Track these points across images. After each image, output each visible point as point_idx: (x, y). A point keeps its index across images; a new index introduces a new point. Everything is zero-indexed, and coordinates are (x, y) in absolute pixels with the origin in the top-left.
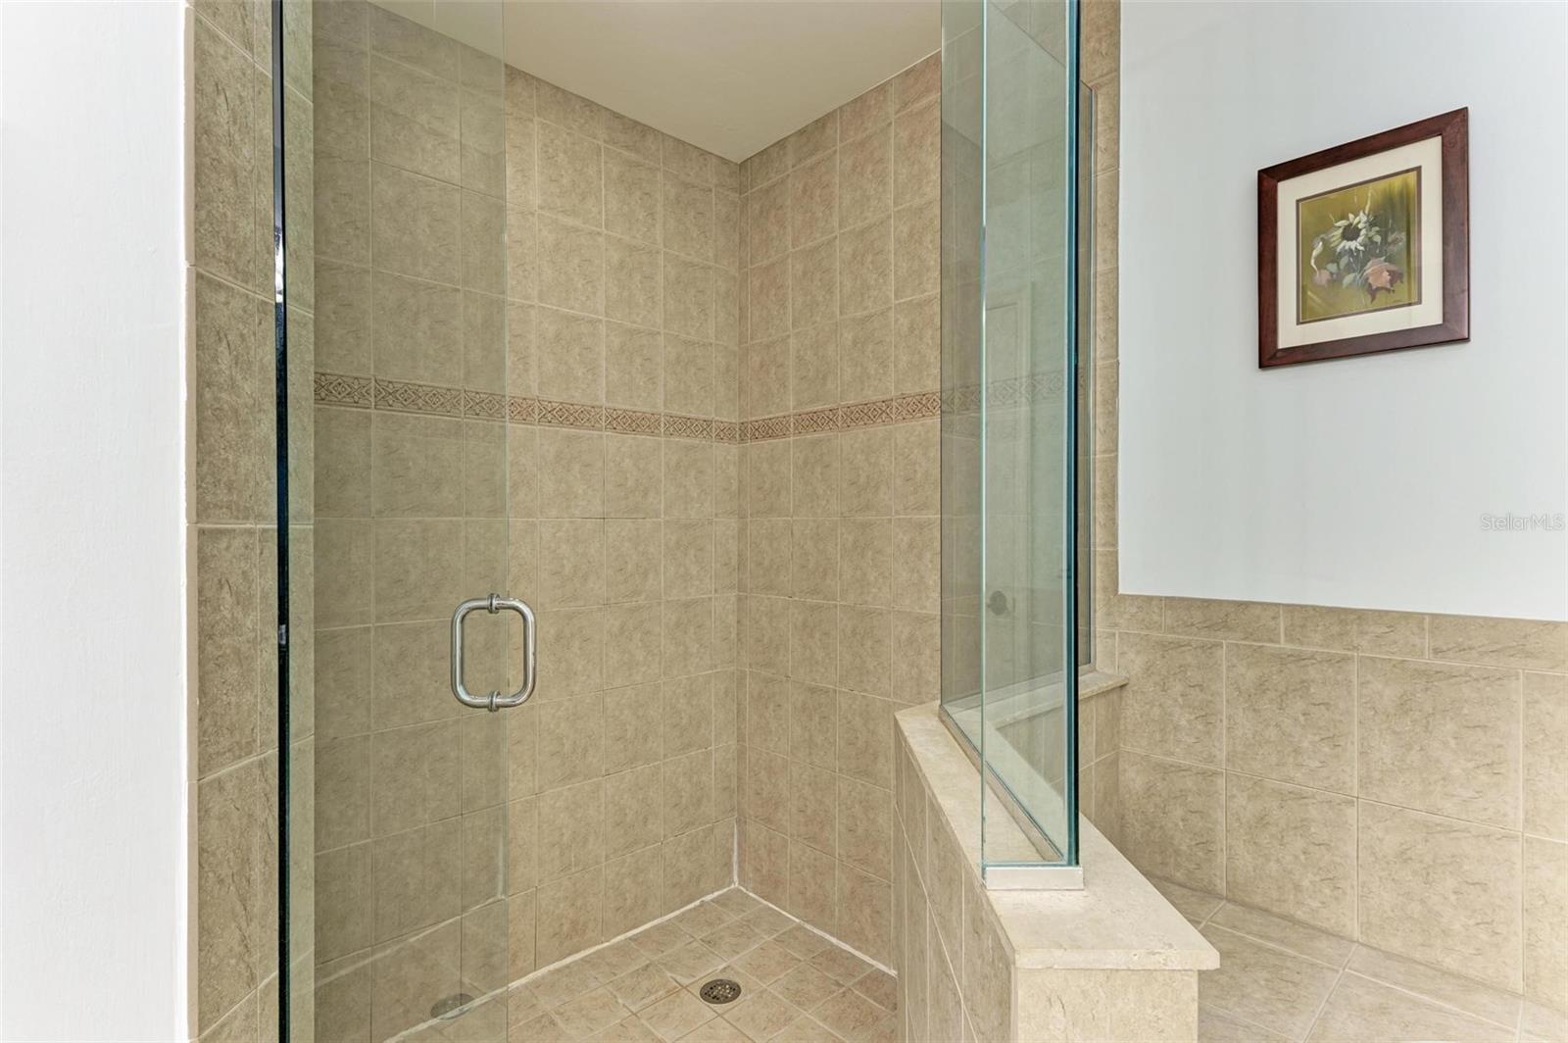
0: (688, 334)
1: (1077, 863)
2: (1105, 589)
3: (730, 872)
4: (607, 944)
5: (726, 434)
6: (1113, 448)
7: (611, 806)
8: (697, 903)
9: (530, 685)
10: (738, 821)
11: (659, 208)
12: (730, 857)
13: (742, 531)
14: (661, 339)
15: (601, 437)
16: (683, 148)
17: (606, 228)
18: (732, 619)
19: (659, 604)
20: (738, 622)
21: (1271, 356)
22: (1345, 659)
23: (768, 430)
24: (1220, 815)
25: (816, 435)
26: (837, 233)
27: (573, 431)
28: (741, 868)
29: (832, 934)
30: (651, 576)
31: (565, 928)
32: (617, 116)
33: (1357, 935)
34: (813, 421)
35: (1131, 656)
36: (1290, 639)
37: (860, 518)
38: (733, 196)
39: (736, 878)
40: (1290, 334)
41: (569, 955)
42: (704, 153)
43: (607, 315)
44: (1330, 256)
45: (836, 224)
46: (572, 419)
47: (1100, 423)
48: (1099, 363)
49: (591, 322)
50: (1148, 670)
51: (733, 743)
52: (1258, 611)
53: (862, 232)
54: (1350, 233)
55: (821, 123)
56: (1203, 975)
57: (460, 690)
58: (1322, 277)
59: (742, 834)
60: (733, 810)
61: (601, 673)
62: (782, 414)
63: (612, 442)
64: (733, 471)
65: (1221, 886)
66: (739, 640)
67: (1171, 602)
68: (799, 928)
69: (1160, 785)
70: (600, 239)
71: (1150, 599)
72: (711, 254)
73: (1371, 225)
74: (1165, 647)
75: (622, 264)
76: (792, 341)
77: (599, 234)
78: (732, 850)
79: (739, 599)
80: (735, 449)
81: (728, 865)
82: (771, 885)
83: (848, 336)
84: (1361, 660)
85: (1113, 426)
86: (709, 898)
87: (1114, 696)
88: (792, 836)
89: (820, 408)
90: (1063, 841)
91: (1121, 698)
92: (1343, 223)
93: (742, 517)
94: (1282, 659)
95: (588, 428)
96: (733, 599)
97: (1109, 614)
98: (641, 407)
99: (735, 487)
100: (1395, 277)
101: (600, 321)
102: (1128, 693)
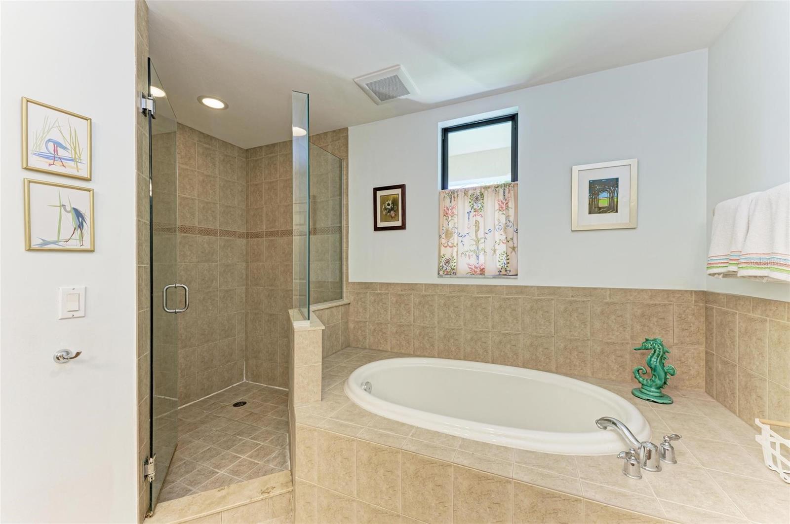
0: (228, 203)
1: (309, 320)
2: (346, 281)
3: (243, 376)
4: (198, 401)
5: (241, 236)
6: (347, 247)
7: (199, 356)
8: (231, 387)
9: (187, 306)
10: (246, 360)
11: (217, 163)
12: (243, 372)
13: (247, 267)
14: (218, 205)
15: (196, 236)
16: (225, 144)
17: (198, 169)
18: (244, 295)
19: (217, 291)
20: (246, 296)
21: (376, 229)
22: (388, 293)
23: (257, 235)
24: (368, 331)
25: (272, 238)
26: (279, 179)
27: (185, 235)
28: (246, 374)
29: (277, 386)
30: (214, 281)
31: (182, 396)
32: (201, 133)
33: (390, 350)
34: (272, 234)
35: (351, 296)
36: (379, 290)
37: (286, 263)
38: (244, 160)
39: (245, 378)
40: (380, 225)
41: (184, 404)
42: (233, 146)
43: (198, 197)
44: (386, 209)
45: (278, 176)
46: (185, 231)
47: (345, 240)
48: (345, 226)
49: (192, 199)
50: (354, 300)
51: (244, 335)
52: (374, 284)
53: (286, 180)
54: (389, 205)
55: (274, 145)
56: (323, 330)
57: (165, 308)
58: (384, 213)
59: (247, 364)
60: (243, 357)
61: (196, 313)
62: (261, 231)
63: (200, 238)
64: (244, 247)
65: (368, 347)
66: (246, 302)
67: (359, 283)
68: (267, 387)
69: (357, 326)
70: (196, 173)
71: (354, 283)
72: (236, 178)
73: (392, 204)
74: (358, 294)
75: (203, 181)
76: (264, 209)
77: (195, 171)
78: (243, 369)
79: (246, 288)
80: (245, 241)
81: (242, 374)
82: (256, 378)
83: (282, 210)
84: (391, 293)
85: (347, 242)
86: (235, 385)
87: (347, 306)
88: (264, 360)
89: (273, 230)
90: (307, 318)
91: (349, 307)
92: (387, 202)
93: (247, 262)
94: (378, 294)
95: (191, 234)
96: (244, 289)
97: (346, 287)
98: (211, 227)
99: (245, 253)
100: (395, 215)
101: (196, 199)
102: (350, 305)
